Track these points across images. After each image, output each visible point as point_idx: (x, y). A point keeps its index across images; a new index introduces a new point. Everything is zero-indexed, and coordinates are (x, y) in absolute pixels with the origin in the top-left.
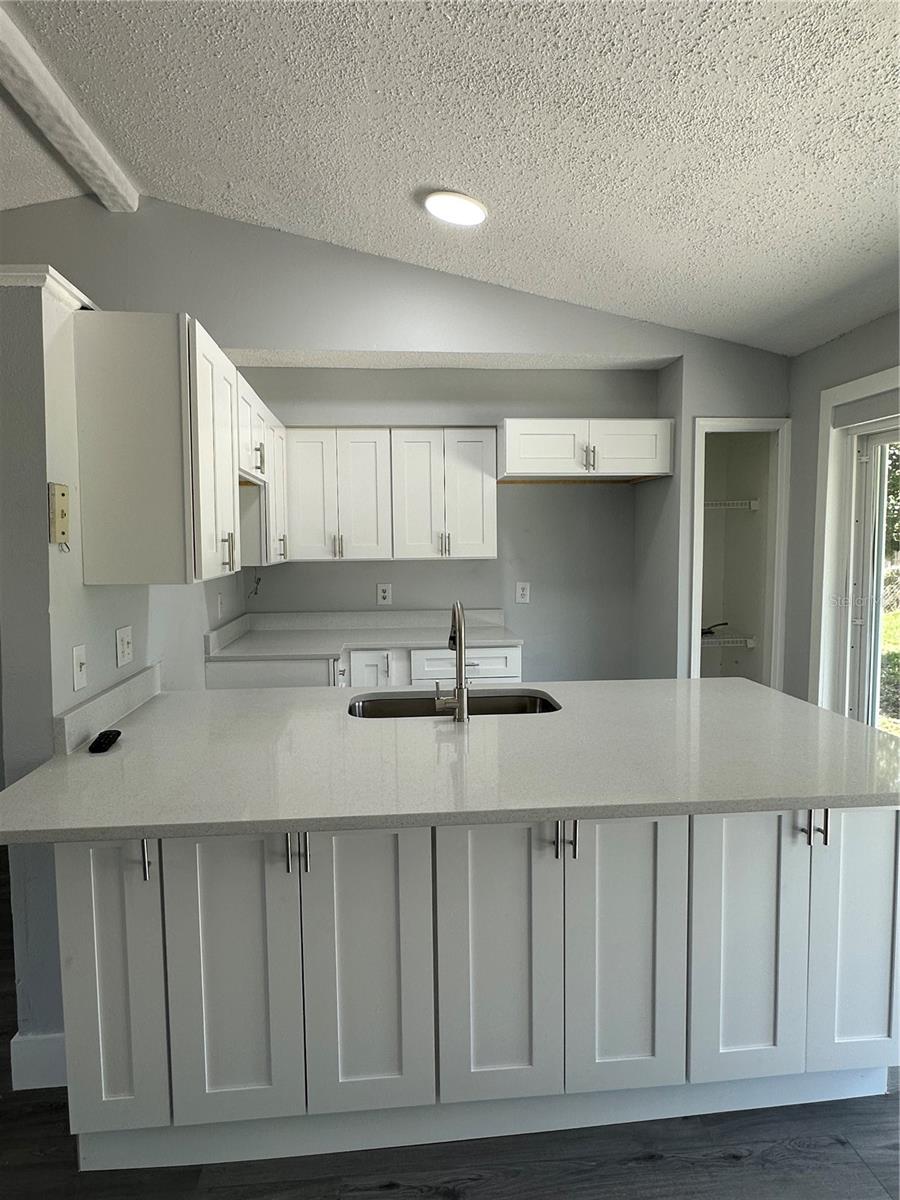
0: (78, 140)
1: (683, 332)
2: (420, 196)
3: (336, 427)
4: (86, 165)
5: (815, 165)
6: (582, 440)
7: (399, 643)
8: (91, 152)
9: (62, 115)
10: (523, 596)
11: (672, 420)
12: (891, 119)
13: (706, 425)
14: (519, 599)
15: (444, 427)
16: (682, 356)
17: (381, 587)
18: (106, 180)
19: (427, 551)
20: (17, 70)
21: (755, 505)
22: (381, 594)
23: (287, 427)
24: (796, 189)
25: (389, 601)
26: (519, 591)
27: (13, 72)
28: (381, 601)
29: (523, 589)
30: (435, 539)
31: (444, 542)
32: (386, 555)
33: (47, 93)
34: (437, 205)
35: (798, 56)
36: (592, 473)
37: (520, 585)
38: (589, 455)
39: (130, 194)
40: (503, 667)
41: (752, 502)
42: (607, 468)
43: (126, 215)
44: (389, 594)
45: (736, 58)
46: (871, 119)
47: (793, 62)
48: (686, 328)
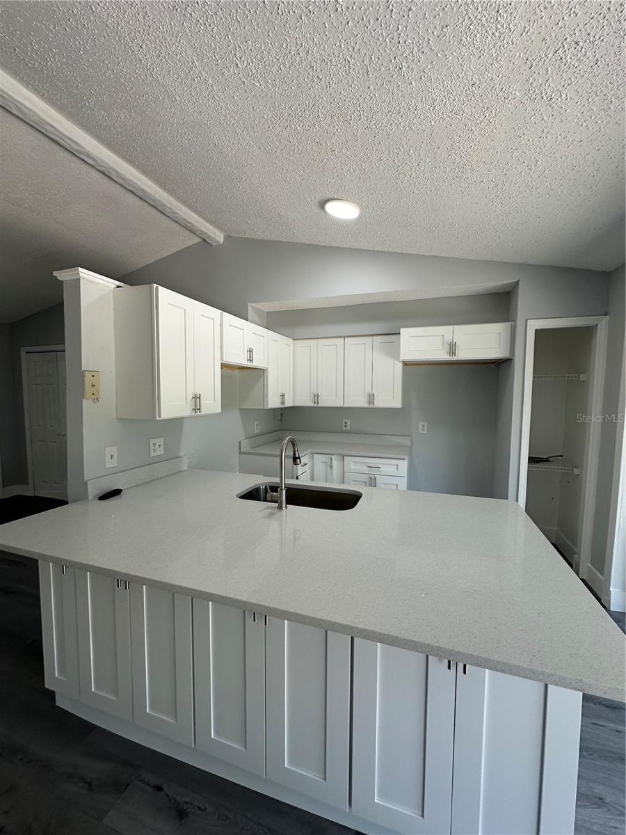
0: (177, 214)
1: (520, 264)
2: (322, 204)
3: (317, 338)
4: (190, 225)
5: (549, 109)
6: (448, 338)
7: (340, 452)
8: (187, 218)
9: (165, 203)
10: (423, 430)
11: (513, 323)
12: (597, 37)
13: (534, 325)
14: (420, 431)
15: (373, 335)
16: (519, 281)
17: (344, 421)
18: (201, 231)
19: (362, 403)
20: (135, 186)
21: (582, 377)
22: (344, 424)
23: (294, 339)
24: (544, 135)
25: (348, 428)
26: (421, 427)
27: (134, 187)
28: (344, 428)
29: (423, 426)
30: (366, 396)
31: (371, 398)
32: (340, 404)
33: (153, 193)
34: (332, 208)
35: (480, 9)
36: (455, 358)
37: (421, 423)
38: (452, 347)
39: (219, 237)
40: (395, 470)
41: (581, 375)
42: (464, 354)
43: (220, 246)
44: (348, 424)
45: (433, 33)
46: (577, 43)
47: (479, 17)
48: (521, 262)
